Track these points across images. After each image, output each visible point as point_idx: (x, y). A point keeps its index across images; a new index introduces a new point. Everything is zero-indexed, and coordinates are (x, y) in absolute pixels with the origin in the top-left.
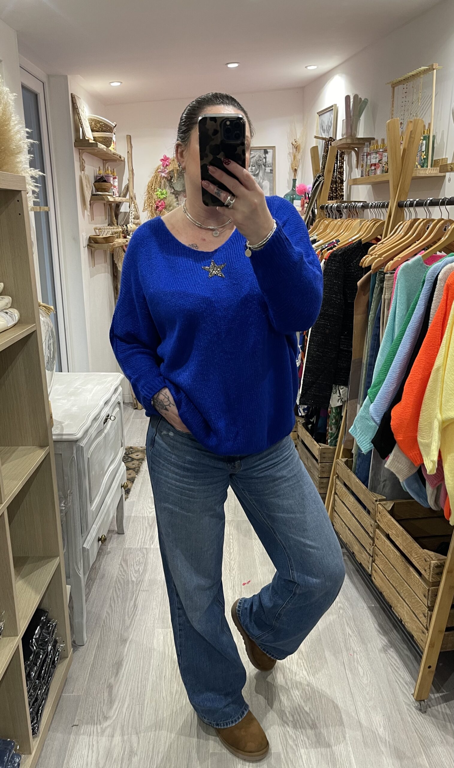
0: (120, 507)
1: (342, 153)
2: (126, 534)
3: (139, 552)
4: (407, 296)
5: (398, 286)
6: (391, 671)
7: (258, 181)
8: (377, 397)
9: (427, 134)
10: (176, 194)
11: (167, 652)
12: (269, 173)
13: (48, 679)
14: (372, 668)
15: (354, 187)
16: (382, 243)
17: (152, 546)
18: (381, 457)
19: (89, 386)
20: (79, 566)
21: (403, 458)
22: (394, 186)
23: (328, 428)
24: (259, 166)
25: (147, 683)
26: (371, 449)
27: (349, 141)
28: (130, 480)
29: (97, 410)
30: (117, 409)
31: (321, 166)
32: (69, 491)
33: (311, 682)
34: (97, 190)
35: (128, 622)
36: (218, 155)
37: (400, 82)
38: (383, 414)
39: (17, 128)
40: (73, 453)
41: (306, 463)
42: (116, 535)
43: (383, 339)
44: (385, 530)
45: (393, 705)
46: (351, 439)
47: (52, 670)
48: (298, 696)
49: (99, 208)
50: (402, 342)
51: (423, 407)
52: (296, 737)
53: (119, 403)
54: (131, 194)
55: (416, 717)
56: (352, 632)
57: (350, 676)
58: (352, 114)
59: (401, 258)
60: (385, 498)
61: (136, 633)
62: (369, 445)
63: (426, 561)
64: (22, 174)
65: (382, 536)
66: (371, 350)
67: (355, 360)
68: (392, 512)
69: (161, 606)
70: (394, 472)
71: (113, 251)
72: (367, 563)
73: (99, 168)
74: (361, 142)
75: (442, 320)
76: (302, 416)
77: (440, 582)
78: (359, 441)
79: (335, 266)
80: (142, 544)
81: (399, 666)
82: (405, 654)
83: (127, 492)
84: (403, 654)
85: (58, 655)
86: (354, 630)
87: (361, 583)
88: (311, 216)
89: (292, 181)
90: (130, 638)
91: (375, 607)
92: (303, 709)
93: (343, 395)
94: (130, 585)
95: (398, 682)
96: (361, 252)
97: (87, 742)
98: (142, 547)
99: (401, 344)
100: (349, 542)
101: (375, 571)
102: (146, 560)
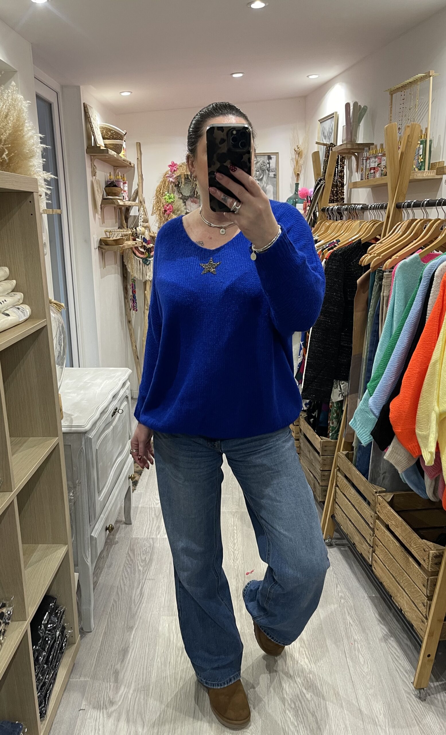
0: (128, 497)
1: (343, 158)
2: (133, 524)
3: (145, 542)
4: (405, 292)
5: (396, 284)
6: (391, 659)
7: (262, 186)
8: (376, 390)
9: (424, 138)
10: (184, 199)
11: (172, 639)
12: (273, 178)
13: (56, 664)
14: (373, 657)
15: (354, 190)
16: (381, 243)
17: (159, 536)
18: (381, 450)
19: (99, 381)
20: (87, 554)
21: (402, 450)
22: (392, 188)
23: (330, 422)
24: (263, 171)
25: (152, 669)
26: (371, 441)
27: (349, 146)
28: (137, 473)
29: (105, 404)
30: (125, 403)
31: (322, 171)
32: (77, 482)
33: (313, 670)
34: (108, 194)
35: (134, 609)
36: (225, 163)
37: (398, 89)
38: (382, 406)
39: (30, 134)
40: (81, 444)
42: (124, 525)
43: (382, 334)
44: (385, 521)
45: (393, 693)
46: (352, 432)
47: (60, 655)
49: (110, 211)
50: (400, 337)
51: (421, 401)
52: (298, 724)
53: (127, 397)
54: (141, 198)
55: (415, 705)
56: (353, 621)
57: (350, 664)
58: (352, 120)
59: (399, 256)
60: (385, 490)
61: (141, 621)
62: (368, 437)
63: (425, 551)
64: (35, 176)
65: (382, 527)
66: (371, 345)
67: (355, 355)
68: (391, 504)
69: (167, 594)
70: (393, 464)
71: (123, 253)
72: (368, 554)
73: (110, 173)
74: (361, 147)
75: (439, 316)
76: (304, 411)
77: (438, 571)
78: (359, 434)
79: (335, 266)
80: (149, 534)
81: (399, 655)
82: (405, 644)
83: (135, 484)
84: (403, 644)
85: (66, 641)
86: (355, 619)
87: (361, 573)
88: (313, 218)
89: (295, 186)
90: (136, 626)
91: (376, 597)
92: (305, 696)
93: (343, 389)
94: (137, 573)
95: (399, 671)
96: (360, 251)
97: (94, 727)
98: (148, 537)
99: (399, 339)
100: (350, 533)
101: (376, 562)
102: (152, 550)
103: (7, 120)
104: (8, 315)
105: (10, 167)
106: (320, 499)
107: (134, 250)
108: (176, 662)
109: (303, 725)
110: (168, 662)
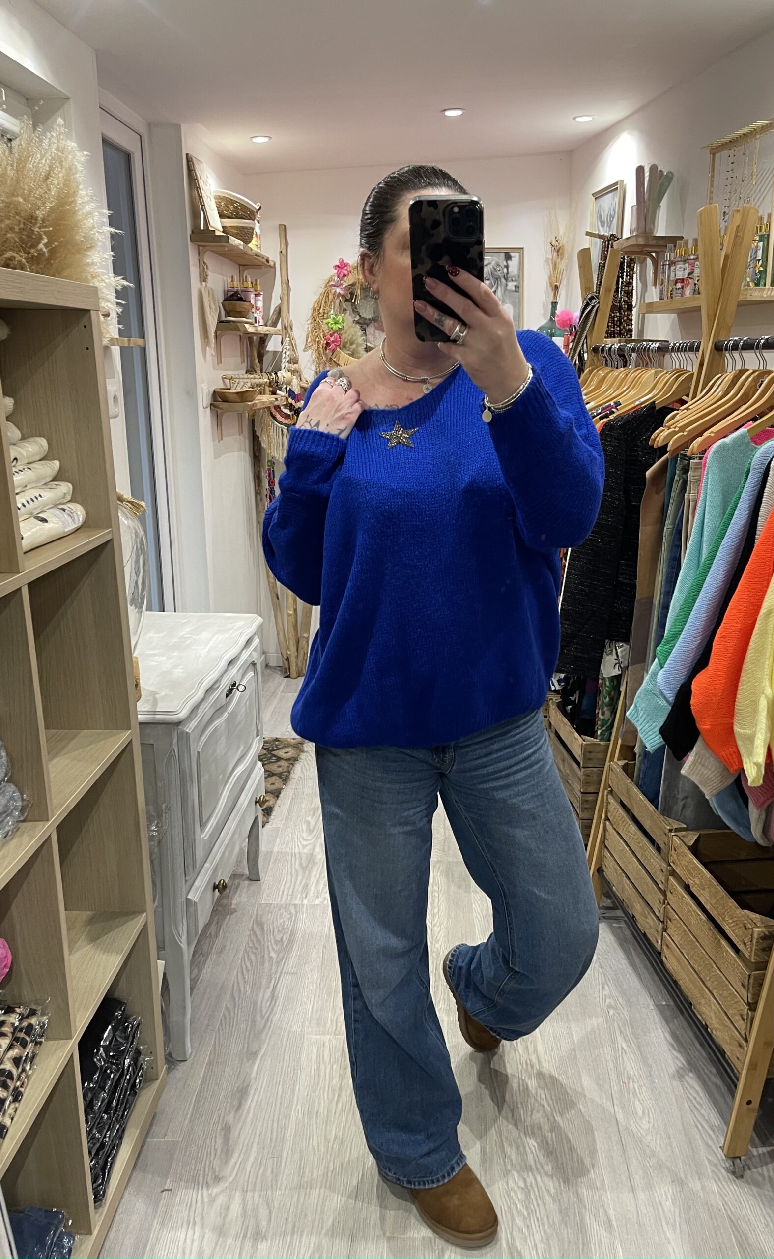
0: (254, 835)
1: (632, 261)
2: (262, 881)
3: (283, 911)
4: (723, 494)
5: (708, 479)
6: (688, 1108)
8: (669, 659)
9: (766, 231)
10: (364, 324)
12: (513, 291)
13: (123, 1114)
14: (658, 1104)
15: (649, 318)
16: (687, 409)
17: (305, 902)
18: (676, 758)
19: (205, 636)
20: (180, 929)
21: (711, 759)
22: (708, 315)
23: (599, 712)
24: (497, 279)
25: (287, 1122)
26: (659, 744)
27: (641, 241)
28: (272, 794)
29: (216, 672)
30: (251, 674)
31: (595, 281)
32: (164, 806)
34: (228, 314)
35: (260, 1023)
36: (440, 260)
37: (724, 146)
38: (679, 686)
39: (88, 208)
40: (171, 743)
41: (561, 767)
42: (247, 882)
43: (686, 557)
44: (684, 879)
45: (690, 1165)
46: (632, 729)
47: (131, 1098)
48: (534, 1147)
49: (231, 342)
50: (711, 569)
51: (744, 677)
52: (529, 1214)
53: (254, 664)
54: (285, 321)
55: (725, 1185)
56: (628, 1046)
57: (620, 1115)
58: (646, 196)
59: (716, 433)
60: (685, 826)
61: (272, 1043)
62: (657, 737)
63: (746, 928)
64: (94, 283)
65: (679, 888)
66: (667, 582)
67: (642, 599)
68: (695, 850)
69: (316, 999)
70: (696, 782)
71: (253, 415)
72: (656, 934)
73: (232, 277)
74: (661, 243)
76: (555, 691)
77: (767, 962)
78: (643, 732)
79: (611, 445)
80: (289, 898)
81: (701, 1102)
83: (267, 813)
84: (710, 1084)
85: (142, 1075)
86: (631, 1041)
87: (645, 967)
88: (577, 363)
89: (550, 306)
90: (263, 1051)
91: (668, 1005)
92: (543, 1168)
93: (621, 657)
94: (267, 964)
95: (700, 1127)
96: (653, 422)
97: (186, 1219)
98: (288, 902)
99: (710, 573)
100: (627, 899)
101: (668, 946)
102: (294, 923)
103: (47, 185)
104: (44, 521)
105: (52, 264)
107: (272, 411)
108: (329, 1111)
109: (538, 1215)
110: (315, 1112)
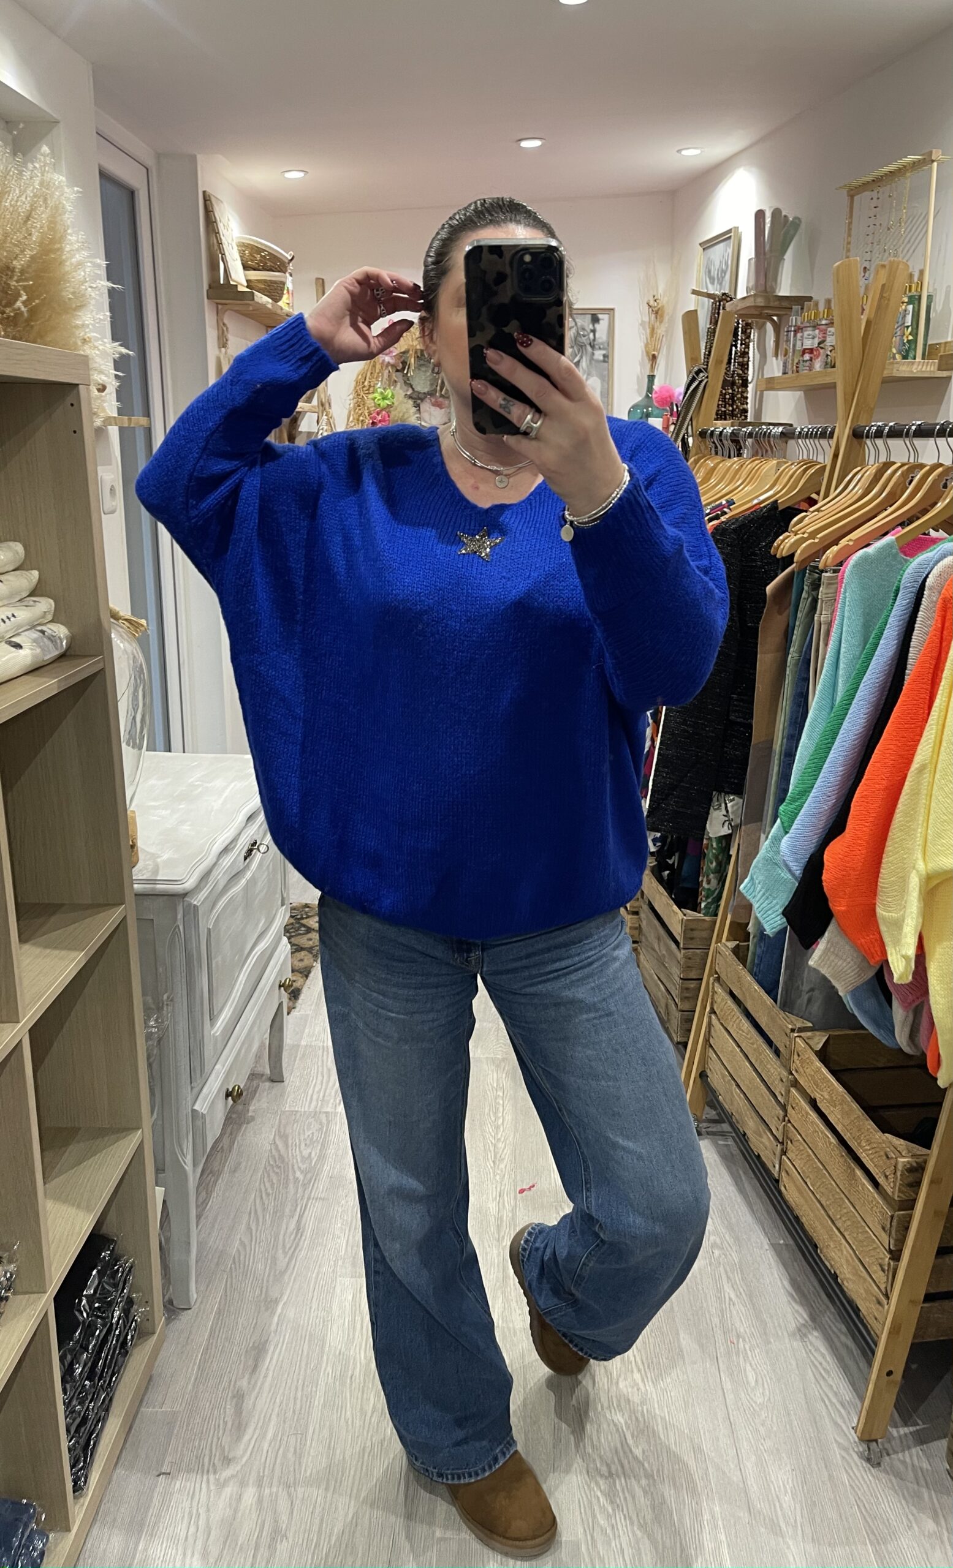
0: (276, 1025)
1: (748, 326)
2: (286, 1082)
3: (311, 1120)
4: (864, 618)
5: (845, 598)
6: (812, 1378)
8: (796, 822)
9: (916, 291)
10: (417, 399)
12: (601, 361)
13: (111, 1378)
14: (774, 1370)
15: (769, 395)
16: (818, 510)
18: (804, 944)
19: (218, 783)
20: (185, 1146)
21: (847, 947)
22: (845, 395)
23: (703, 880)
24: (581, 346)
25: (314, 1389)
26: (783, 928)
27: (760, 302)
28: (301, 973)
29: (231, 832)
31: (703, 351)
32: (165, 997)
33: (649, 1396)
35: (282, 1261)
36: (506, 326)
37: (866, 186)
38: (808, 856)
39: (78, 257)
40: (175, 919)
41: (656, 947)
42: (267, 1084)
43: (814, 703)
44: (809, 1092)
45: (814, 1448)
46: (746, 905)
47: (120, 1359)
48: (621, 1424)
50: (850, 712)
51: (890, 846)
52: (614, 1510)
54: (323, 396)
55: (858, 1474)
56: (737, 1296)
57: (728, 1386)
58: (767, 248)
59: (855, 541)
60: (811, 1025)
61: (297, 1287)
62: (779, 918)
63: (888, 1157)
64: (84, 351)
65: (803, 1102)
66: (791, 724)
67: (759, 742)
68: (823, 1055)
69: (352, 1231)
70: (827, 975)
72: (772, 1156)
74: (785, 304)
75: (932, 671)
77: (914, 1201)
78: (760, 909)
80: (319, 1104)
81: (828, 1367)
82: (842, 1344)
83: (292, 1001)
84: (838, 1344)
85: (135, 1329)
86: (741, 1290)
87: (758, 1194)
89: (646, 380)
90: (285, 1298)
91: (786, 1245)
92: (631, 1451)
93: (732, 813)
94: (291, 1186)
95: (827, 1402)
96: (775, 526)
97: (187, 1510)
98: (318, 1109)
99: (848, 716)
100: (737, 1112)
101: (787, 1172)
102: (325, 1137)
103: (27, 229)
104: (18, 646)
105: (32, 327)
106: (677, 1038)
109: (625, 1512)
110: (349, 1375)
